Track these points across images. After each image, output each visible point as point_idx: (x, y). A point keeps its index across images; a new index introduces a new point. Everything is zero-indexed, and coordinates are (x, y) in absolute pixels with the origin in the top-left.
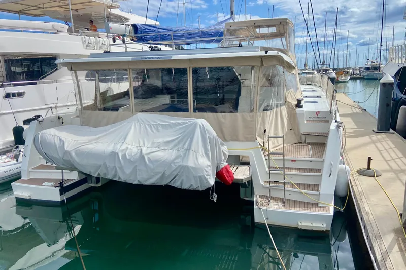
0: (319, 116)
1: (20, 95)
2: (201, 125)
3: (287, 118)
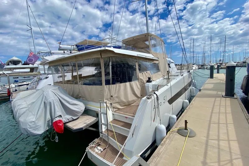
3: (140, 88)
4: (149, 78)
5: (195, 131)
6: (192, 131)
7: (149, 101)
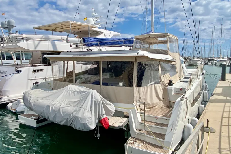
0: (182, 91)
1: (41, 70)
2: (92, 94)
3: (162, 91)
4: (171, 81)
5: (215, 129)
6: (212, 129)
7: (183, 102)
